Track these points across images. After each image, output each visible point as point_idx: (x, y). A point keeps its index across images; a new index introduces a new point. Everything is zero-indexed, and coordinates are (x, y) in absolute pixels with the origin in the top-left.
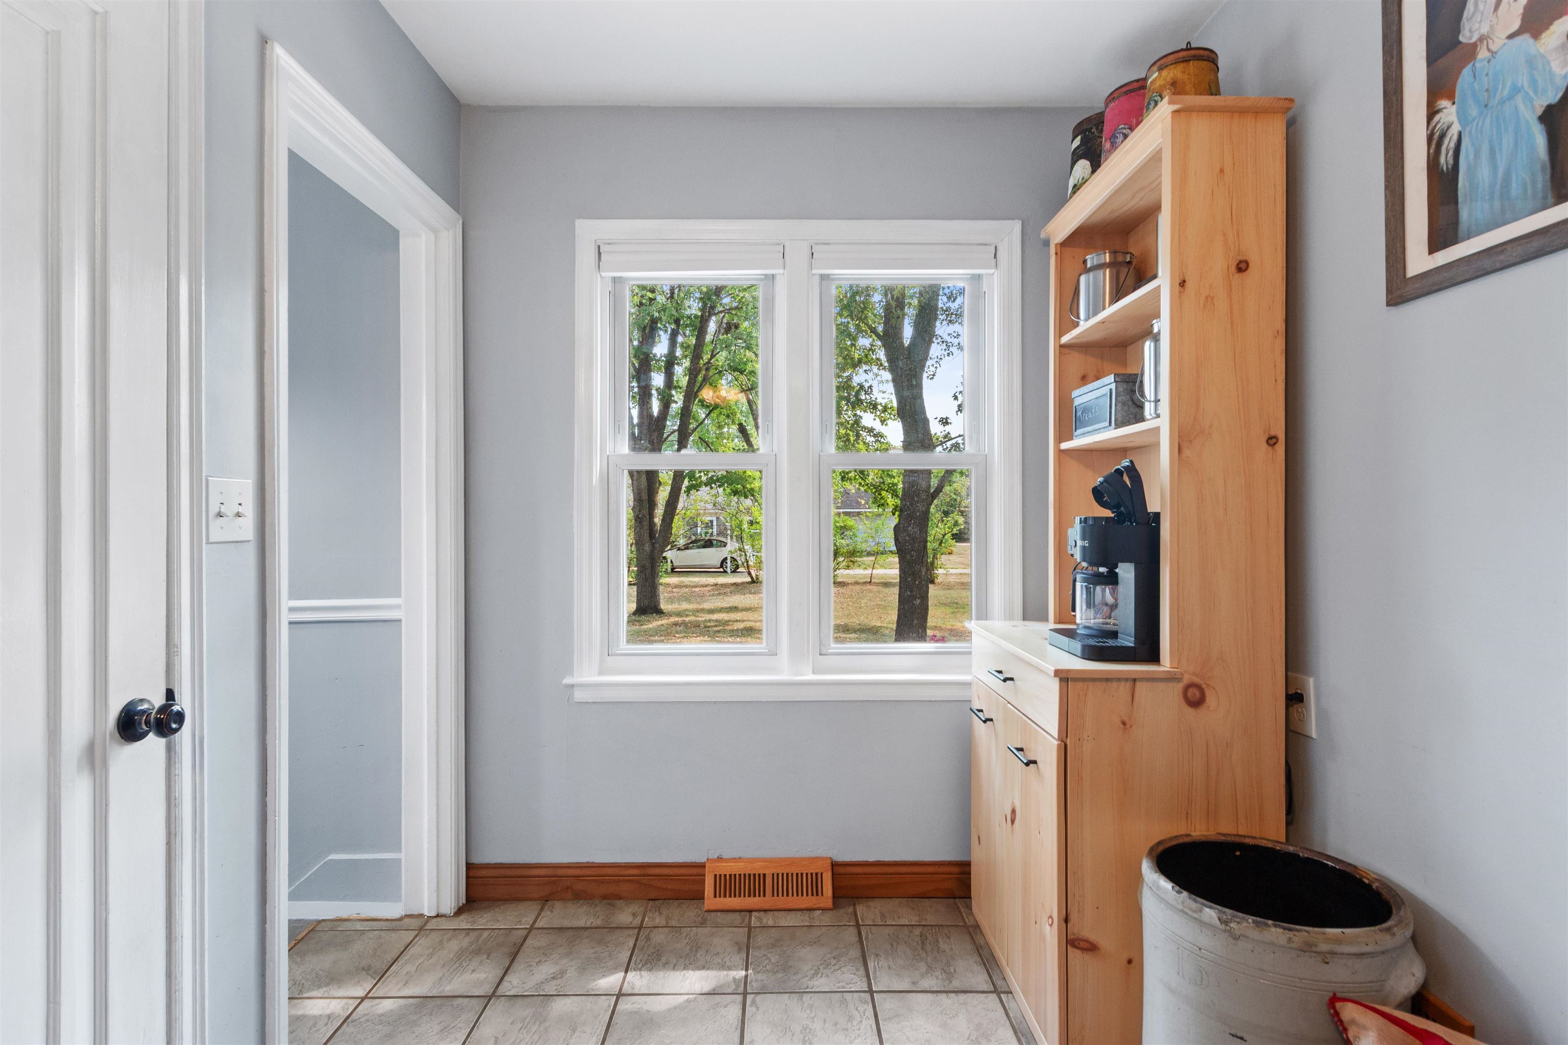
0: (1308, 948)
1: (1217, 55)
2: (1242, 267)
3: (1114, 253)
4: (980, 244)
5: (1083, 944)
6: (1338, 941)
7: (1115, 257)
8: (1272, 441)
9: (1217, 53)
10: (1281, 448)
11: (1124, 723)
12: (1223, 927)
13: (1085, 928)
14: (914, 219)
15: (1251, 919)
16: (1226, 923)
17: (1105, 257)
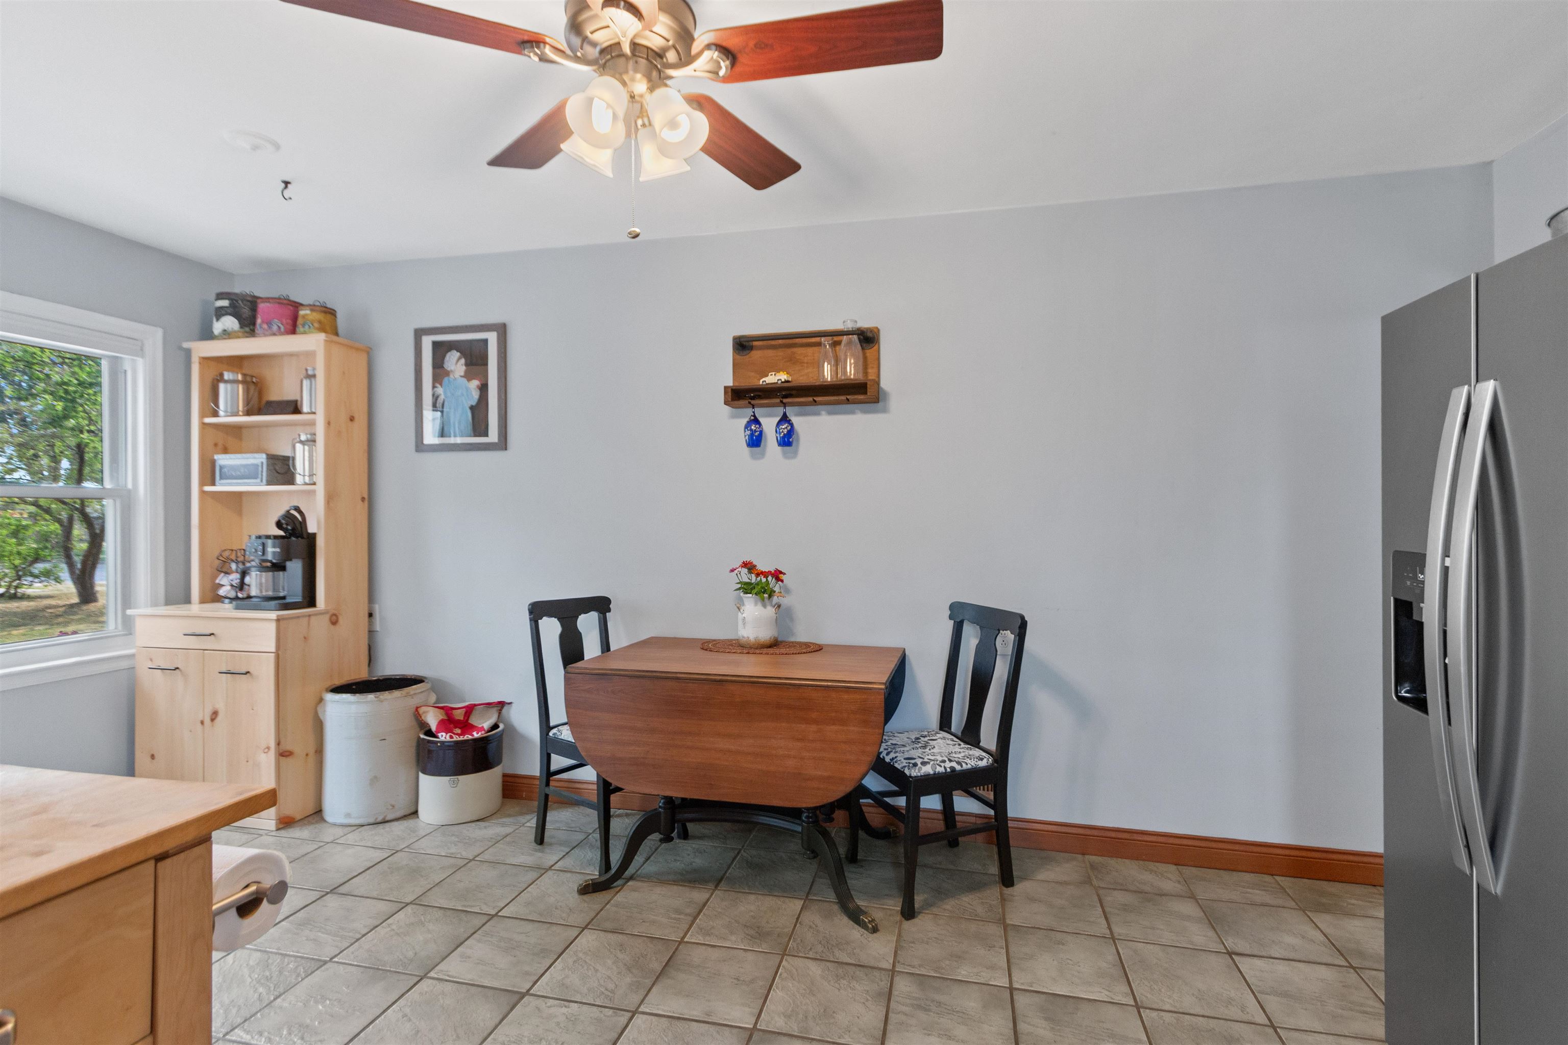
0: (408, 695)
1: (335, 311)
2: (352, 419)
3: (244, 375)
4: (129, 338)
5: (287, 754)
6: (416, 689)
7: (245, 378)
8: (363, 499)
9: (336, 309)
10: (366, 502)
11: (305, 638)
12: (377, 699)
13: (287, 746)
14: (74, 306)
15: (387, 692)
16: (377, 697)
17: (238, 376)
